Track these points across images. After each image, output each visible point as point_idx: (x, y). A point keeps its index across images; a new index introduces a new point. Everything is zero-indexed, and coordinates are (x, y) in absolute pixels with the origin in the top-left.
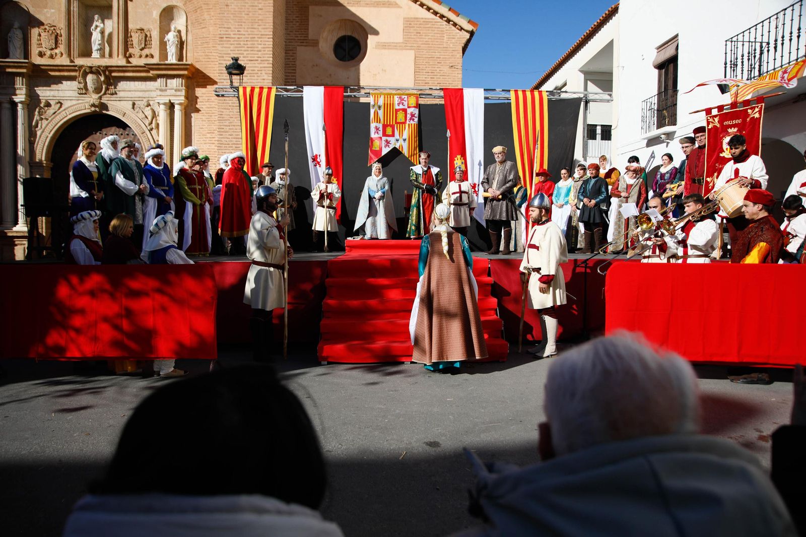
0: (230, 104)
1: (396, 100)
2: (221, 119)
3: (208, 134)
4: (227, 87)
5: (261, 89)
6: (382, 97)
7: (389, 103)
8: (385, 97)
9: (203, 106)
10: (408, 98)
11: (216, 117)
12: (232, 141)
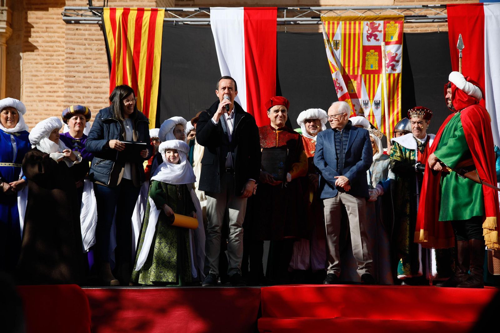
0: (87, 37)
1: (365, 28)
2: (71, 60)
3: (45, 86)
4: (83, 8)
5: (141, 11)
6: (342, 23)
7: (352, 32)
8: (345, 24)
9: (38, 39)
10: (384, 23)
11: (61, 58)
12: (88, 97)
